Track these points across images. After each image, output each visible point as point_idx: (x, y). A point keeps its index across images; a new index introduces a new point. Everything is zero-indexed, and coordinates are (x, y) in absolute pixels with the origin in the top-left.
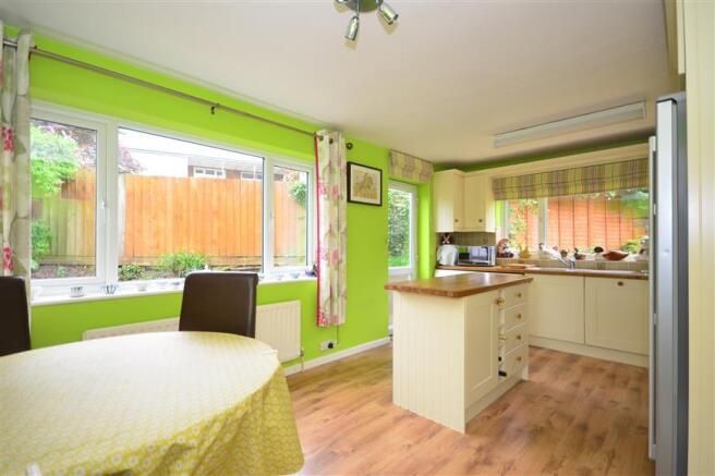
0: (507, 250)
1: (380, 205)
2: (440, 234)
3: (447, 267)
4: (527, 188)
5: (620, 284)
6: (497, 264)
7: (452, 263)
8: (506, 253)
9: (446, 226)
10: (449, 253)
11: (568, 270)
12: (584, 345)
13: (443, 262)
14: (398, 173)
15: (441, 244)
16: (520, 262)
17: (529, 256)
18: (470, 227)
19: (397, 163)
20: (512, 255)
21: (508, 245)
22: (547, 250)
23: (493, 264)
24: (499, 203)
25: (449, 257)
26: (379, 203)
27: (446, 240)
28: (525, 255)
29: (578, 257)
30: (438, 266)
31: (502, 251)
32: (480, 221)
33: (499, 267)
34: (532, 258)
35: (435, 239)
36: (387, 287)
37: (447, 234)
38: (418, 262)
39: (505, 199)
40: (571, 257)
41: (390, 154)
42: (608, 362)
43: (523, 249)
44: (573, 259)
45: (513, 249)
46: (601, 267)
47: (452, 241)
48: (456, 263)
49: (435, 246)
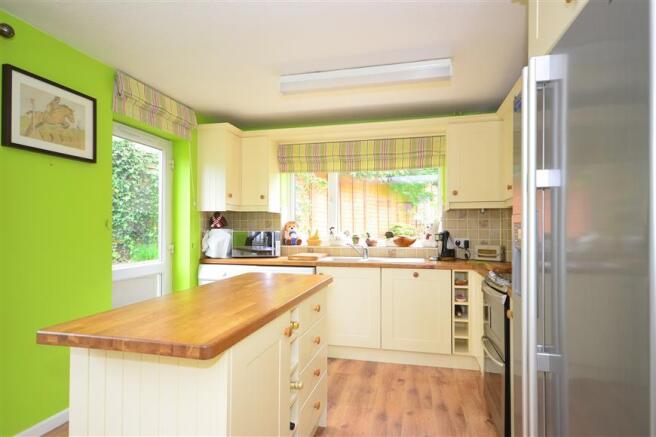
0: (294, 236)
1: (93, 161)
2: (207, 213)
3: (218, 261)
4: (316, 159)
5: (416, 275)
6: (282, 255)
7: (224, 256)
8: (294, 240)
9: (216, 202)
10: (220, 240)
11: (362, 260)
12: (381, 349)
13: (212, 253)
14: (132, 112)
15: (210, 228)
16: (310, 251)
17: (320, 242)
18: (249, 205)
19: (128, 96)
20: (299, 242)
21: (295, 229)
22: (339, 235)
23: (278, 254)
24: (284, 175)
25: (219, 246)
26: (91, 157)
27: (216, 222)
28: (314, 241)
29: (370, 244)
30: (204, 259)
31: (287, 237)
32: (262, 197)
33: (284, 259)
34: (322, 245)
35: (200, 220)
36: (42, 339)
37: (217, 214)
38: (173, 254)
39: (291, 171)
40: (362, 243)
41: (116, 79)
42: (404, 367)
43: (313, 234)
44: (366, 246)
45: (301, 234)
46: (392, 255)
47: (224, 224)
48: (230, 254)
49: (200, 229)
